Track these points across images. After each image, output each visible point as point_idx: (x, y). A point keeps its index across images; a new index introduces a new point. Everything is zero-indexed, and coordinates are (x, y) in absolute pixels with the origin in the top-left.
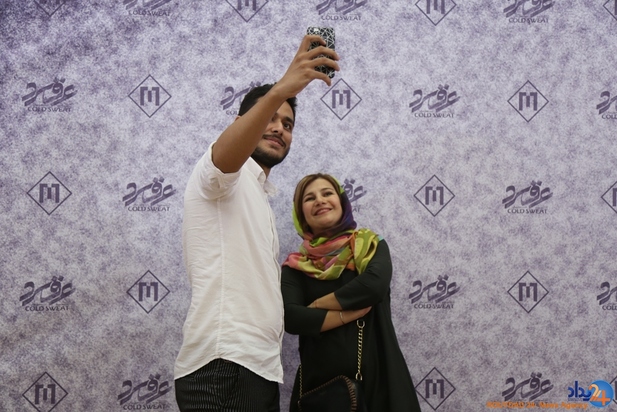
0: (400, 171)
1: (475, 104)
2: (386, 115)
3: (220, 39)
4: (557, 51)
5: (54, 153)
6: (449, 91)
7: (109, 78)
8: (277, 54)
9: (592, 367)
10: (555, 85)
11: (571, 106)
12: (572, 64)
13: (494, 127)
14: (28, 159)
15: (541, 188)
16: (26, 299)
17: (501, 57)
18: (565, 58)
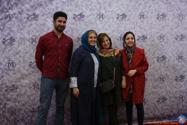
0: (114, 33)
1: (131, 17)
2: (111, 20)
3: (72, 3)
4: (148, 5)
5: (34, 31)
6: (125, 15)
7: (46, 13)
8: (86, 6)
9: (155, 75)
10: (148, 13)
11: (151, 18)
12: (151, 8)
13: (135, 23)
14: (28, 33)
15: (145, 36)
16: (30, 65)
17: (136, 7)
18: (150, 7)
